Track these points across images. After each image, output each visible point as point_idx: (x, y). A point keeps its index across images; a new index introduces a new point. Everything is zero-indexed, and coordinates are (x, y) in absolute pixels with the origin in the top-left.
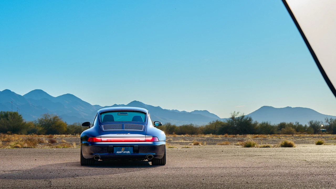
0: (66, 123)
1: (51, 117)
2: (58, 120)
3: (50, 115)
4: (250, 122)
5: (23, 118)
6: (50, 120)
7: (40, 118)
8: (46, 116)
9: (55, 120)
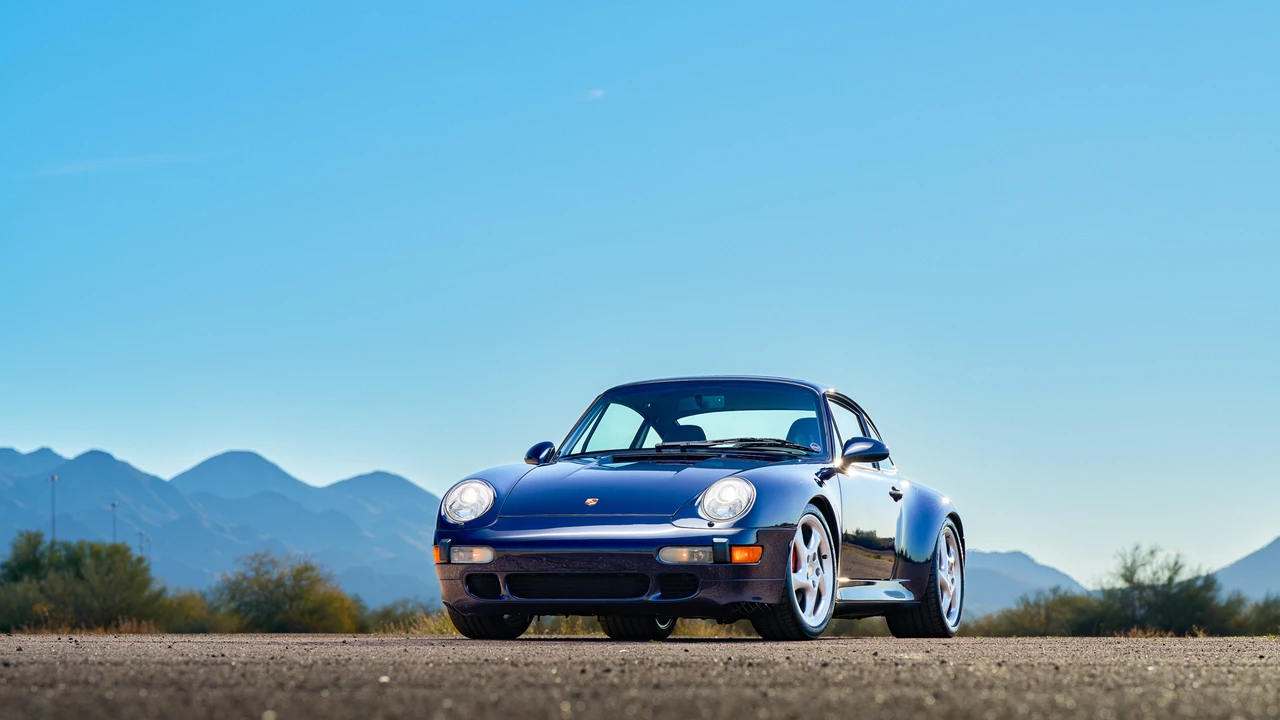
1: (283, 570)
2: (317, 581)
3: (276, 559)
4: (1210, 594)
5: (154, 572)
6: (279, 583)
7: (234, 570)
8: (261, 563)
9: (304, 582)
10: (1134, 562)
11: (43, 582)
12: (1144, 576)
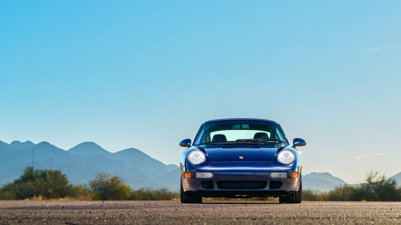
0: (129, 187)
1: (108, 178)
2: (119, 182)
3: (106, 175)
4: (394, 186)
5: (68, 179)
6: (107, 182)
7: (93, 178)
8: (101, 176)
9: (115, 182)
10: (371, 176)
11: (35, 182)
12: (374, 180)
